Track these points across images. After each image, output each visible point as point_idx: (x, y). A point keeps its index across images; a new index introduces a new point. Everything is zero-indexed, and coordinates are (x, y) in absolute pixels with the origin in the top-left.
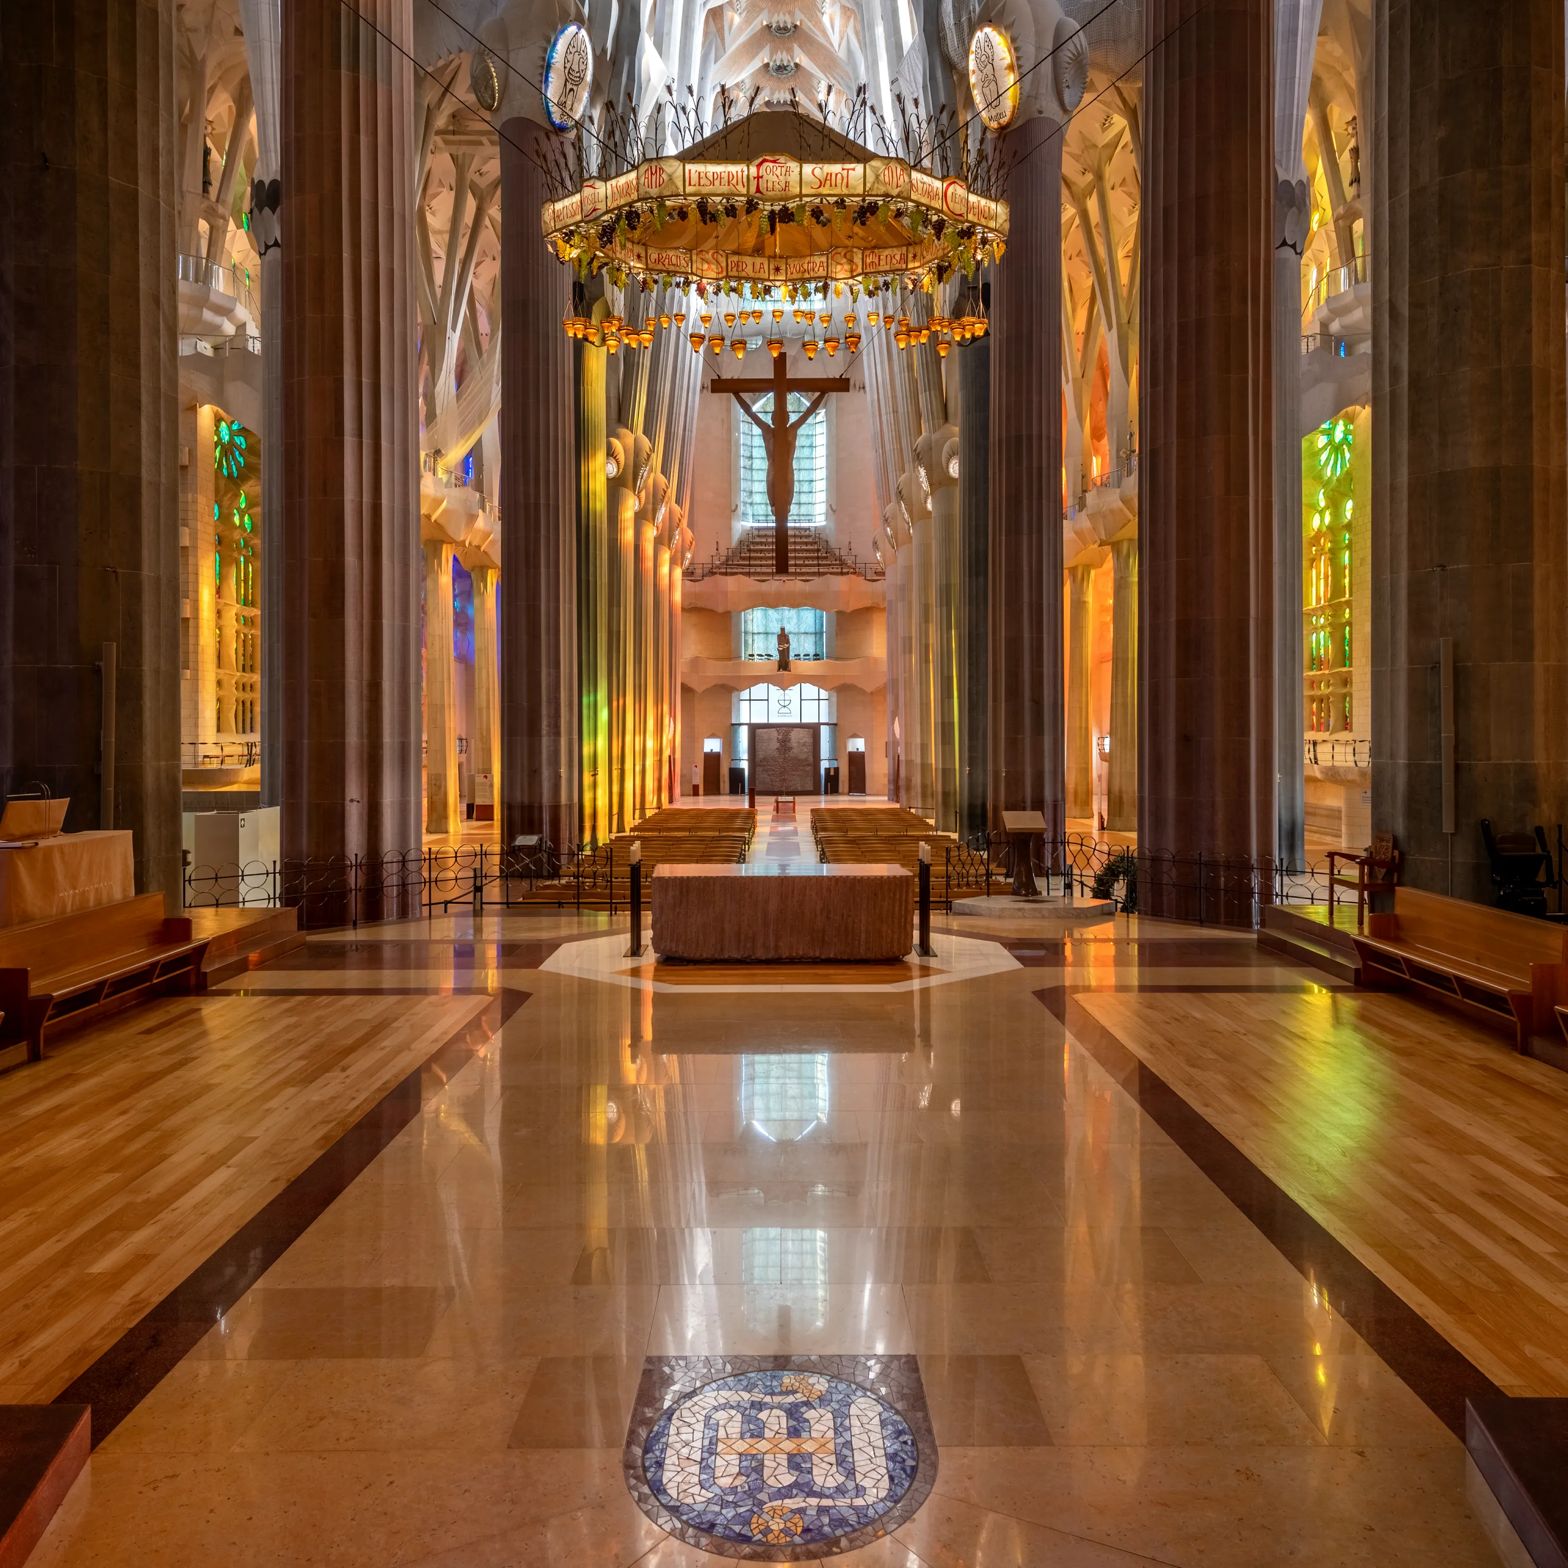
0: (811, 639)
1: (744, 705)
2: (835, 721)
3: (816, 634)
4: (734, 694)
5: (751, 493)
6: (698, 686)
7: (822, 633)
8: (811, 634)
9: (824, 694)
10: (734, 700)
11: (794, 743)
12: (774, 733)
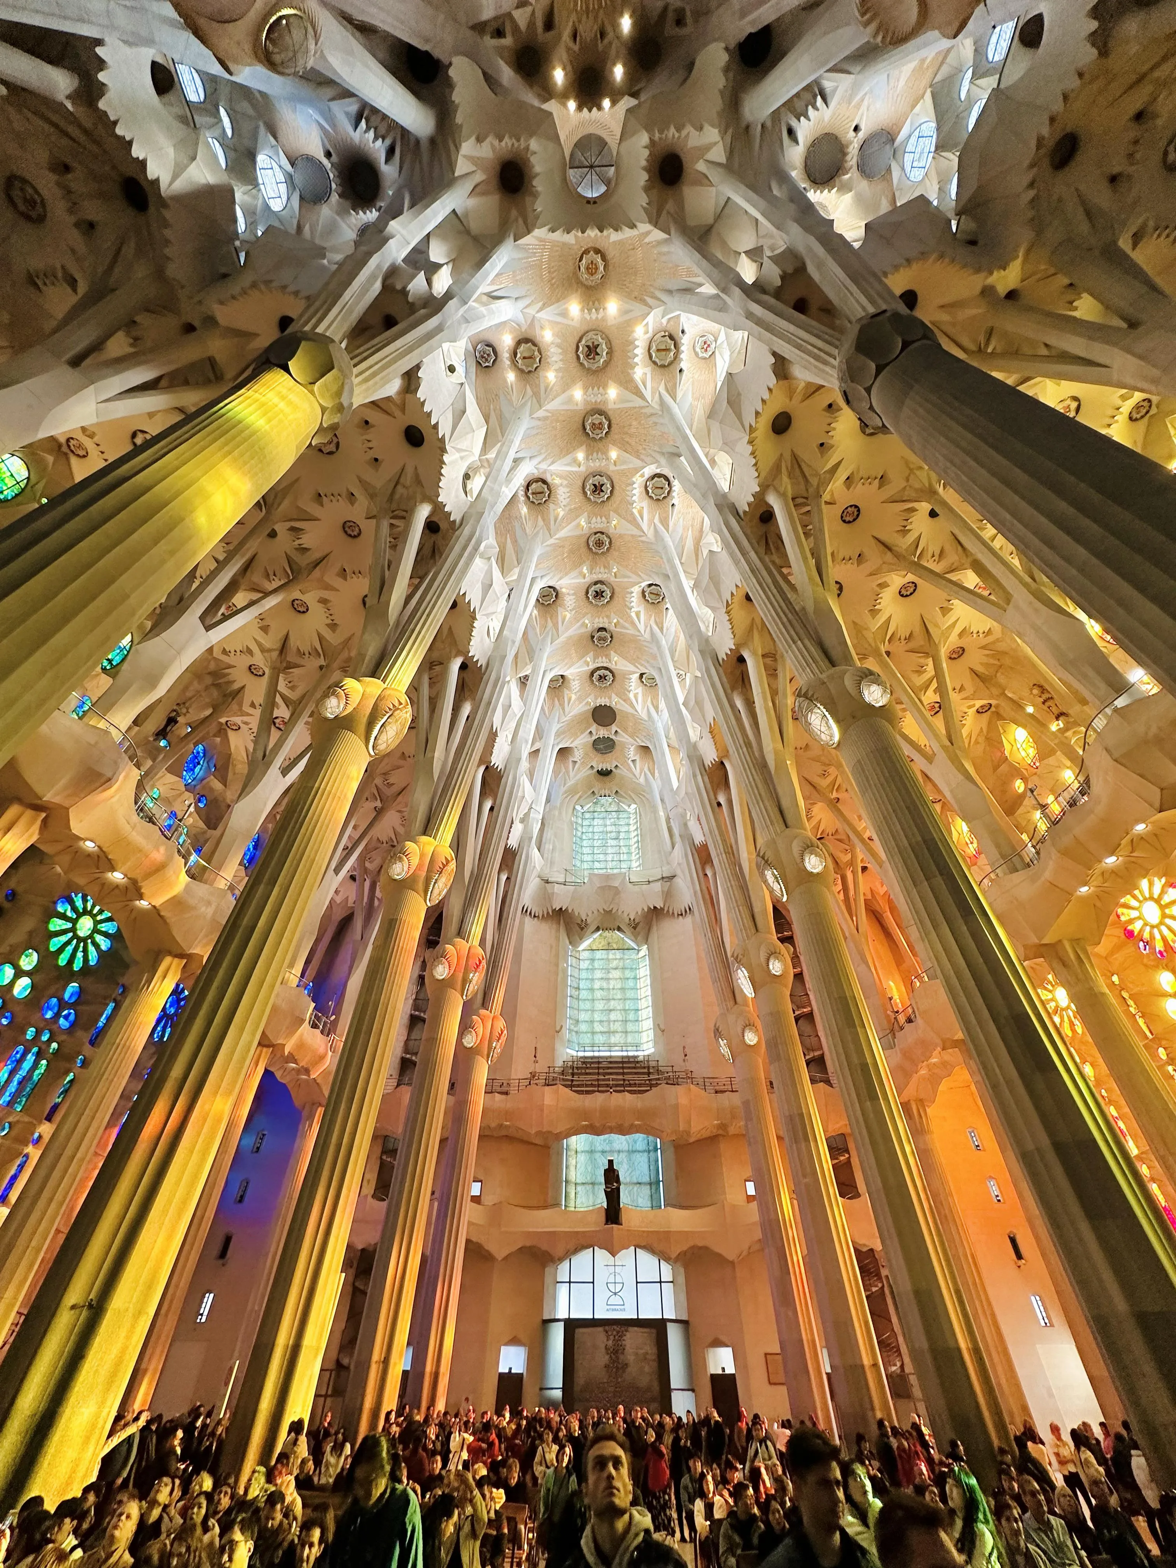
0: (646, 1191)
1: (562, 1291)
2: (684, 1317)
3: (650, 1184)
4: (548, 1270)
5: (578, 1021)
6: (499, 1250)
7: (658, 1182)
8: (645, 1184)
9: (667, 1271)
10: (548, 1279)
11: (630, 1356)
12: (599, 1335)
